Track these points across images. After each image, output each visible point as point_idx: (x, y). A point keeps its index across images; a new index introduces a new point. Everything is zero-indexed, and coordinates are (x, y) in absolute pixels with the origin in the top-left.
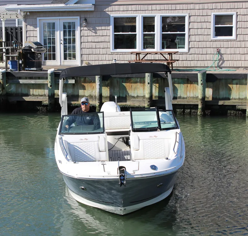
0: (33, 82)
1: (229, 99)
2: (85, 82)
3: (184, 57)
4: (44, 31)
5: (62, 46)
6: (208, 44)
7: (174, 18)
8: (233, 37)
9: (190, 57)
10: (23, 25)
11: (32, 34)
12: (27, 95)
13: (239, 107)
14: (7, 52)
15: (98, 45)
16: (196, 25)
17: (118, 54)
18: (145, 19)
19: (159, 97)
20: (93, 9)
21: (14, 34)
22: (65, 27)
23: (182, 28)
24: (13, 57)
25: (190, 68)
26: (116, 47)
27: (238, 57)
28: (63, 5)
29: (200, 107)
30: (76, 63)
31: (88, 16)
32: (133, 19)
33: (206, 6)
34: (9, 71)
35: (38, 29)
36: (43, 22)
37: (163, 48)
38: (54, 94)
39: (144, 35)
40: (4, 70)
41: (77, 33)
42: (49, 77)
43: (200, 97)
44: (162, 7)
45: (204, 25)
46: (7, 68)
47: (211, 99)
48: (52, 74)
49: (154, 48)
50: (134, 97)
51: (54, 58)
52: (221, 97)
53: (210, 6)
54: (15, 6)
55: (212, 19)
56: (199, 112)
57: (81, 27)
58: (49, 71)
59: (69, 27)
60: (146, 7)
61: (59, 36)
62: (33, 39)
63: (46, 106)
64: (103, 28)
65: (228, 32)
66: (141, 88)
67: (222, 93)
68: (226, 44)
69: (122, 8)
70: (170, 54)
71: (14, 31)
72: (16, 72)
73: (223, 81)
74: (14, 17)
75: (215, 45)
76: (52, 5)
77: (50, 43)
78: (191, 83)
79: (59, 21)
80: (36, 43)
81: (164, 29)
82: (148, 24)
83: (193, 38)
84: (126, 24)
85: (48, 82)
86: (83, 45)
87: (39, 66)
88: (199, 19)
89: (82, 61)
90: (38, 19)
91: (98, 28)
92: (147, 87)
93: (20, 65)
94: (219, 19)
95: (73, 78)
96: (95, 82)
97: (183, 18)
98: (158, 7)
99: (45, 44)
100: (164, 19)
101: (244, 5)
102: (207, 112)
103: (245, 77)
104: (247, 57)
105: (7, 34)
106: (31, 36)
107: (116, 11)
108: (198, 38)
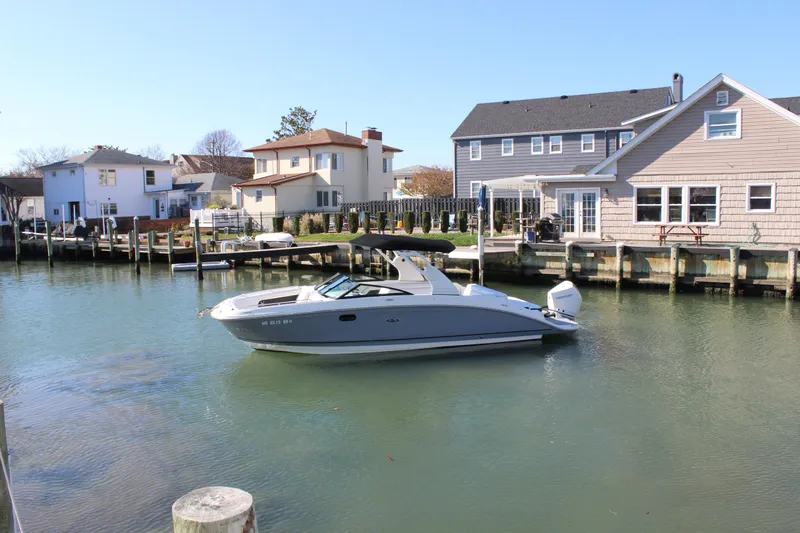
0: (550, 254)
1: (765, 278)
2: (605, 255)
3: (715, 230)
4: (563, 202)
5: (581, 218)
6: (742, 218)
7: (704, 189)
8: (772, 210)
9: (723, 231)
10: (542, 196)
11: (549, 205)
12: (543, 268)
13: (776, 287)
14: (524, 223)
15: (620, 217)
16: (728, 197)
17: (640, 226)
18: (671, 190)
19: (686, 274)
20: (614, 180)
21: (532, 205)
22: (584, 198)
23: (712, 199)
24: (530, 229)
25: (722, 244)
26: (640, 218)
27: (776, 232)
28: (582, 176)
29: (732, 286)
30: (596, 235)
31: (609, 187)
32: (658, 190)
33: (740, 176)
34: (525, 242)
35: (556, 200)
36: (561, 192)
37: (691, 221)
38: (572, 268)
39: (670, 207)
40: (521, 242)
41: (598, 204)
42: (567, 250)
43: (732, 274)
44: (690, 177)
45: (738, 197)
46: (524, 240)
47: (744, 278)
48: (569, 247)
49: (680, 220)
50: (657, 273)
51: (573, 231)
52: (756, 276)
53: (744, 176)
54: (533, 177)
55: (747, 191)
56: (731, 292)
57: (602, 197)
58: (567, 244)
59: (589, 199)
60: (671, 178)
61: (578, 207)
62: (551, 211)
64: (625, 199)
65: (766, 204)
66: (666, 264)
67: (758, 272)
68: (762, 218)
69: (645, 178)
70: (698, 227)
71: (531, 202)
72: (533, 244)
73: (759, 259)
74: (531, 188)
75: (751, 218)
76: (572, 176)
77: (568, 215)
78: (722, 259)
79: (579, 192)
80: (554, 215)
81: (692, 202)
82: (675, 196)
83: (725, 211)
84: (650, 195)
85: (566, 255)
86: (604, 217)
87: (556, 238)
88: (733, 190)
89: (602, 234)
90: (557, 189)
91: (619, 199)
92: (673, 262)
93: (537, 237)
94: (754, 190)
95: (592, 251)
96: (615, 256)
97: (713, 189)
98: (686, 177)
99: (563, 215)
100: (692, 190)
101: (785, 175)
102: (740, 292)
103: (785, 254)
104: (788, 232)
105: (524, 205)
106: (549, 208)
107: (639, 182)
108: (730, 211)
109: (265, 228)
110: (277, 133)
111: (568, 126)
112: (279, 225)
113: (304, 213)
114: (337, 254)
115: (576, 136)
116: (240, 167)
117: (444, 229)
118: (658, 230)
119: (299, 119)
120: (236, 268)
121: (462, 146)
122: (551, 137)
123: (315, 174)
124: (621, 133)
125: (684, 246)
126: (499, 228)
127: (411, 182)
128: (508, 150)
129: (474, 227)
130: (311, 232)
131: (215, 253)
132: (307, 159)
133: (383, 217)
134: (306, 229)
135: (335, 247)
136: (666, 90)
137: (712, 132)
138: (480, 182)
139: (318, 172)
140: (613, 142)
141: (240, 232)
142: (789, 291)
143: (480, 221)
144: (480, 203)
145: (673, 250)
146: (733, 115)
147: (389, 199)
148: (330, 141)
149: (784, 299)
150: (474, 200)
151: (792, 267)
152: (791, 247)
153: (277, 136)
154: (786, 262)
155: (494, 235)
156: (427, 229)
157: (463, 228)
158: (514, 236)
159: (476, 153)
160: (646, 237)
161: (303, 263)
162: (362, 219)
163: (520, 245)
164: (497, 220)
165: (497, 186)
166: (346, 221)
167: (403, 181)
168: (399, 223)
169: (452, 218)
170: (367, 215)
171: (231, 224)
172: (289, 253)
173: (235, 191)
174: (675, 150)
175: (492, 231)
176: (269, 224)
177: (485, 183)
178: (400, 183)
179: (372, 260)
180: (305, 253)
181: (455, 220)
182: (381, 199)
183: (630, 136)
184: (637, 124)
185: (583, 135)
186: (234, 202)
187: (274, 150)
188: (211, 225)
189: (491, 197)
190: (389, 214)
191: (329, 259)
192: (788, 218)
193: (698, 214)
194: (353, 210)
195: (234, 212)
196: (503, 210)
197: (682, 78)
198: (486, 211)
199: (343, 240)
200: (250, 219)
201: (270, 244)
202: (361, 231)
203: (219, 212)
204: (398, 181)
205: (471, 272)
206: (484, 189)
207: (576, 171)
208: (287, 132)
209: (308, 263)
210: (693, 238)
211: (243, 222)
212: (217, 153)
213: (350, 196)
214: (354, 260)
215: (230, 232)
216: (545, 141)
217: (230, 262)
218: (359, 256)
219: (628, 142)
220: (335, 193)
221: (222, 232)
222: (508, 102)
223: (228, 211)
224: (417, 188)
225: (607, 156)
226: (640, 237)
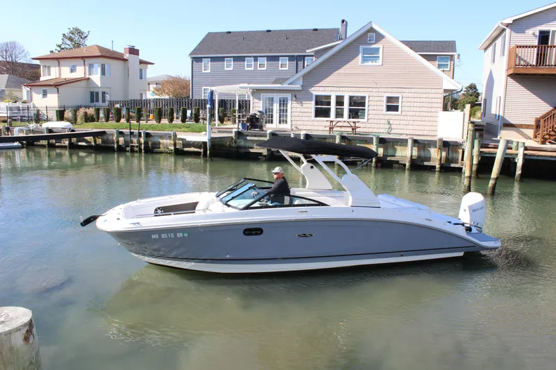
0: (256, 138)
1: (394, 156)
3: (364, 125)
4: (266, 103)
5: (278, 114)
6: (381, 117)
7: (357, 97)
8: (399, 112)
9: (368, 126)
10: (251, 98)
11: (257, 105)
12: (252, 148)
13: (401, 162)
14: (239, 117)
15: (303, 114)
16: (373, 103)
17: (317, 121)
18: (337, 97)
20: (301, 89)
22: (280, 101)
23: (363, 104)
24: (243, 121)
25: (368, 133)
26: (317, 115)
27: (401, 127)
28: (280, 85)
29: (374, 161)
30: (287, 126)
31: (297, 93)
32: (329, 97)
33: (381, 90)
34: (240, 130)
35: (261, 102)
36: (264, 97)
37: (349, 118)
39: (337, 109)
40: (236, 130)
41: (289, 105)
42: (268, 136)
44: (350, 89)
45: (379, 103)
46: (238, 128)
47: (382, 156)
48: (270, 134)
49: (343, 117)
51: (272, 123)
52: (389, 154)
53: (384, 90)
54: (246, 85)
55: (385, 99)
56: (373, 165)
57: (292, 100)
58: (268, 132)
59: (284, 101)
60: (338, 89)
61: (276, 107)
62: (257, 109)
63: (265, 156)
64: (308, 102)
65: (395, 108)
67: (390, 152)
68: (394, 117)
69: (321, 89)
70: (354, 122)
71: (244, 103)
72: (245, 131)
73: (391, 143)
74: (244, 93)
75: (387, 117)
76: (274, 85)
77: (269, 112)
78: (368, 144)
79: (277, 97)
80: (260, 112)
81: (350, 105)
82: (340, 102)
83: (371, 112)
84: (324, 100)
86: (293, 114)
87: (261, 127)
88: (376, 99)
89: (291, 127)
90: (262, 94)
91: (303, 102)
93: (248, 127)
94: (389, 99)
97: (364, 98)
98: (347, 89)
99: (266, 112)
100: (351, 98)
101: (407, 90)
102: (379, 165)
103: (406, 141)
104: (408, 127)
105: (239, 104)
106: (256, 107)
107: (317, 91)
108: (374, 112)
109: (50, 117)
110: (59, 46)
111: (270, 51)
112: (61, 116)
113: (81, 107)
114: (105, 137)
115: (276, 58)
116: (29, 71)
117: (184, 120)
118: (328, 124)
119: (76, 37)
120: (27, 148)
121: (197, 62)
122: (259, 58)
123: (89, 78)
124: (306, 58)
125: (345, 134)
126: (221, 120)
127: (160, 87)
128: (229, 66)
129: (205, 119)
130: (86, 121)
131: (10, 136)
132: (83, 67)
133: (139, 111)
134: (82, 119)
135: (105, 132)
136: (336, 30)
137: (365, 59)
138: (209, 88)
139: (91, 77)
140: (300, 63)
141: (29, 120)
142: (408, 164)
143: (208, 115)
144: (209, 103)
145: (337, 137)
146: (377, 50)
147: (144, 98)
148: (100, 54)
149: (405, 169)
150: (205, 100)
151: (410, 149)
152: (410, 136)
153: (59, 49)
154: (407, 146)
155: (218, 125)
156: (171, 120)
157: (197, 120)
158: (232, 126)
159: (207, 67)
160: (320, 128)
161: (80, 144)
162: (124, 112)
163: (236, 132)
164: (221, 115)
165: (221, 91)
166: (112, 114)
167: (155, 86)
168: (151, 115)
169: (189, 112)
170: (128, 110)
171: (23, 115)
172: (69, 137)
173: (25, 90)
174: (341, 71)
175: (217, 122)
176: (53, 115)
177: (213, 88)
178: (152, 87)
179: (132, 142)
180: (81, 136)
181: (191, 114)
182: (139, 98)
183: (312, 60)
184: (317, 52)
185: (280, 58)
186: (25, 98)
187: (57, 59)
188: (6, 115)
189: (217, 98)
190: (143, 109)
191: (99, 141)
192: (409, 118)
193: (354, 114)
194: (118, 106)
195: (26, 105)
196: (225, 108)
197: (347, 22)
198: (212, 109)
199: (110, 127)
200: (38, 111)
201: (54, 130)
202: (123, 120)
203: (11, 104)
204: (151, 86)
205: (202, 150)
206: (212, 93)
207: (275, 82)
208: (67, 46)
209: (84, 144)
210: (350, 129)
211: (32, 113)
212: (9, 59)
213: (115, 95)
214: (118, 142)
215: (22, 120)
216: (254, 61)
217: (22, 143)
218: (121, 139)
219: (310, 63)
220: (104, 93)
221: (15, 120)
222: (230, 32)
223: (19, 104)
224: (164, 91)
225: (297, 72)
226: (317, 128)
